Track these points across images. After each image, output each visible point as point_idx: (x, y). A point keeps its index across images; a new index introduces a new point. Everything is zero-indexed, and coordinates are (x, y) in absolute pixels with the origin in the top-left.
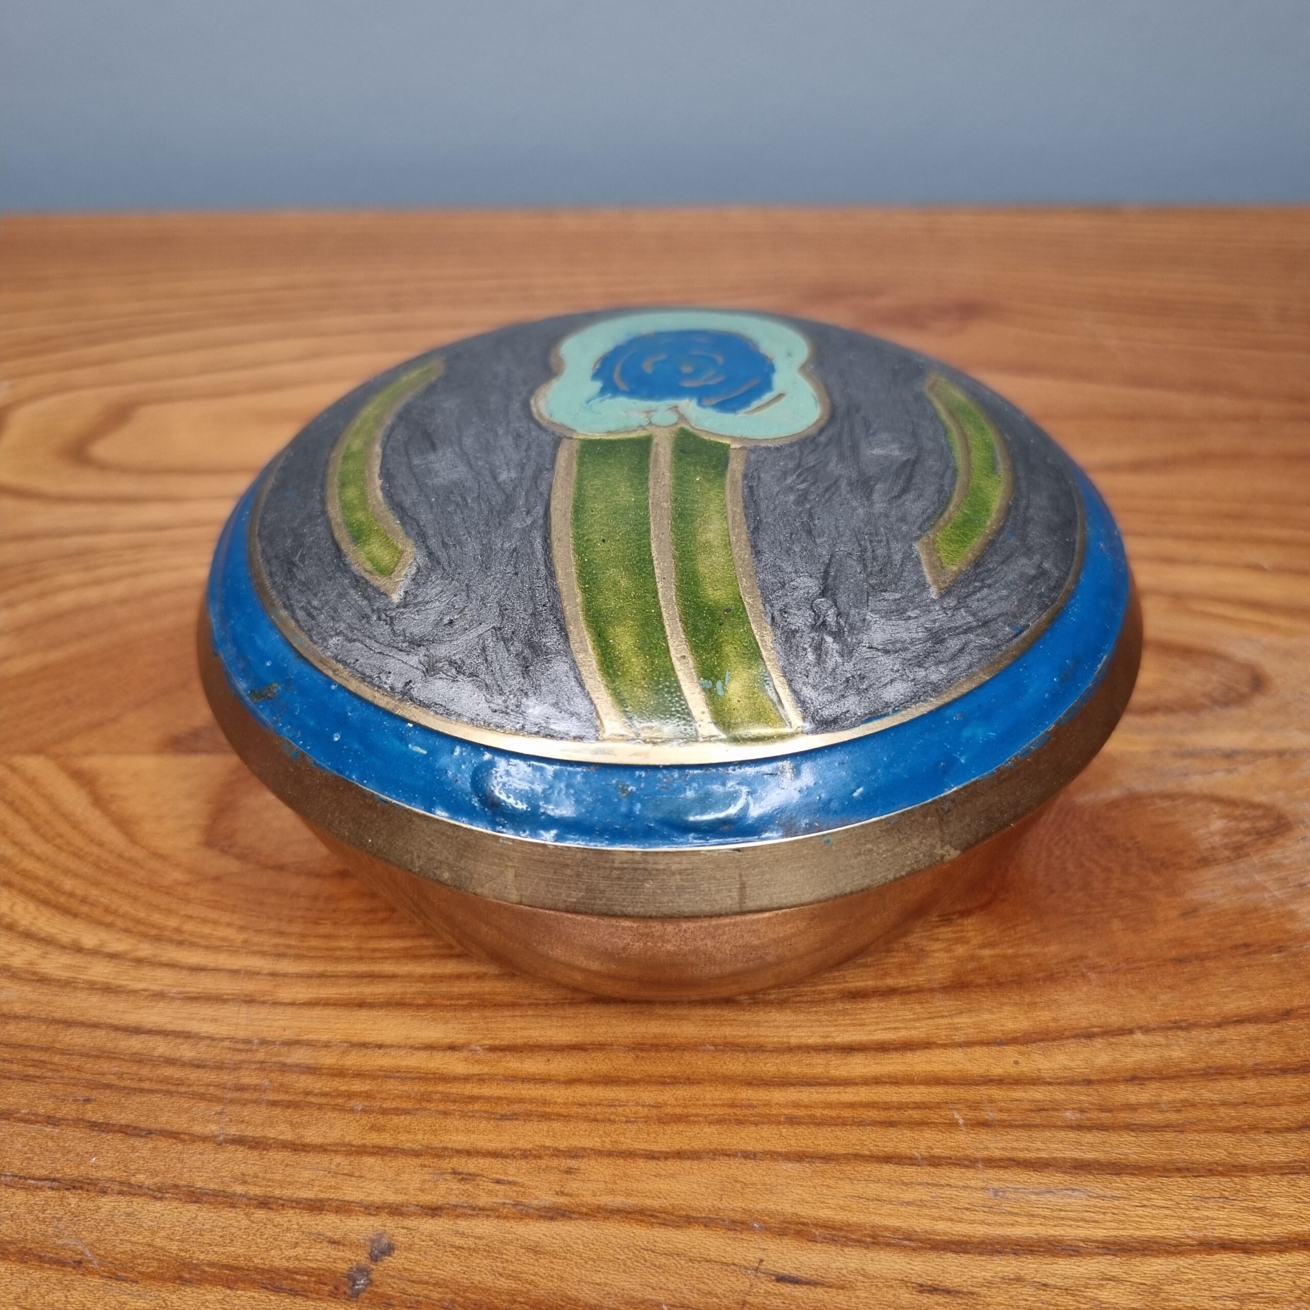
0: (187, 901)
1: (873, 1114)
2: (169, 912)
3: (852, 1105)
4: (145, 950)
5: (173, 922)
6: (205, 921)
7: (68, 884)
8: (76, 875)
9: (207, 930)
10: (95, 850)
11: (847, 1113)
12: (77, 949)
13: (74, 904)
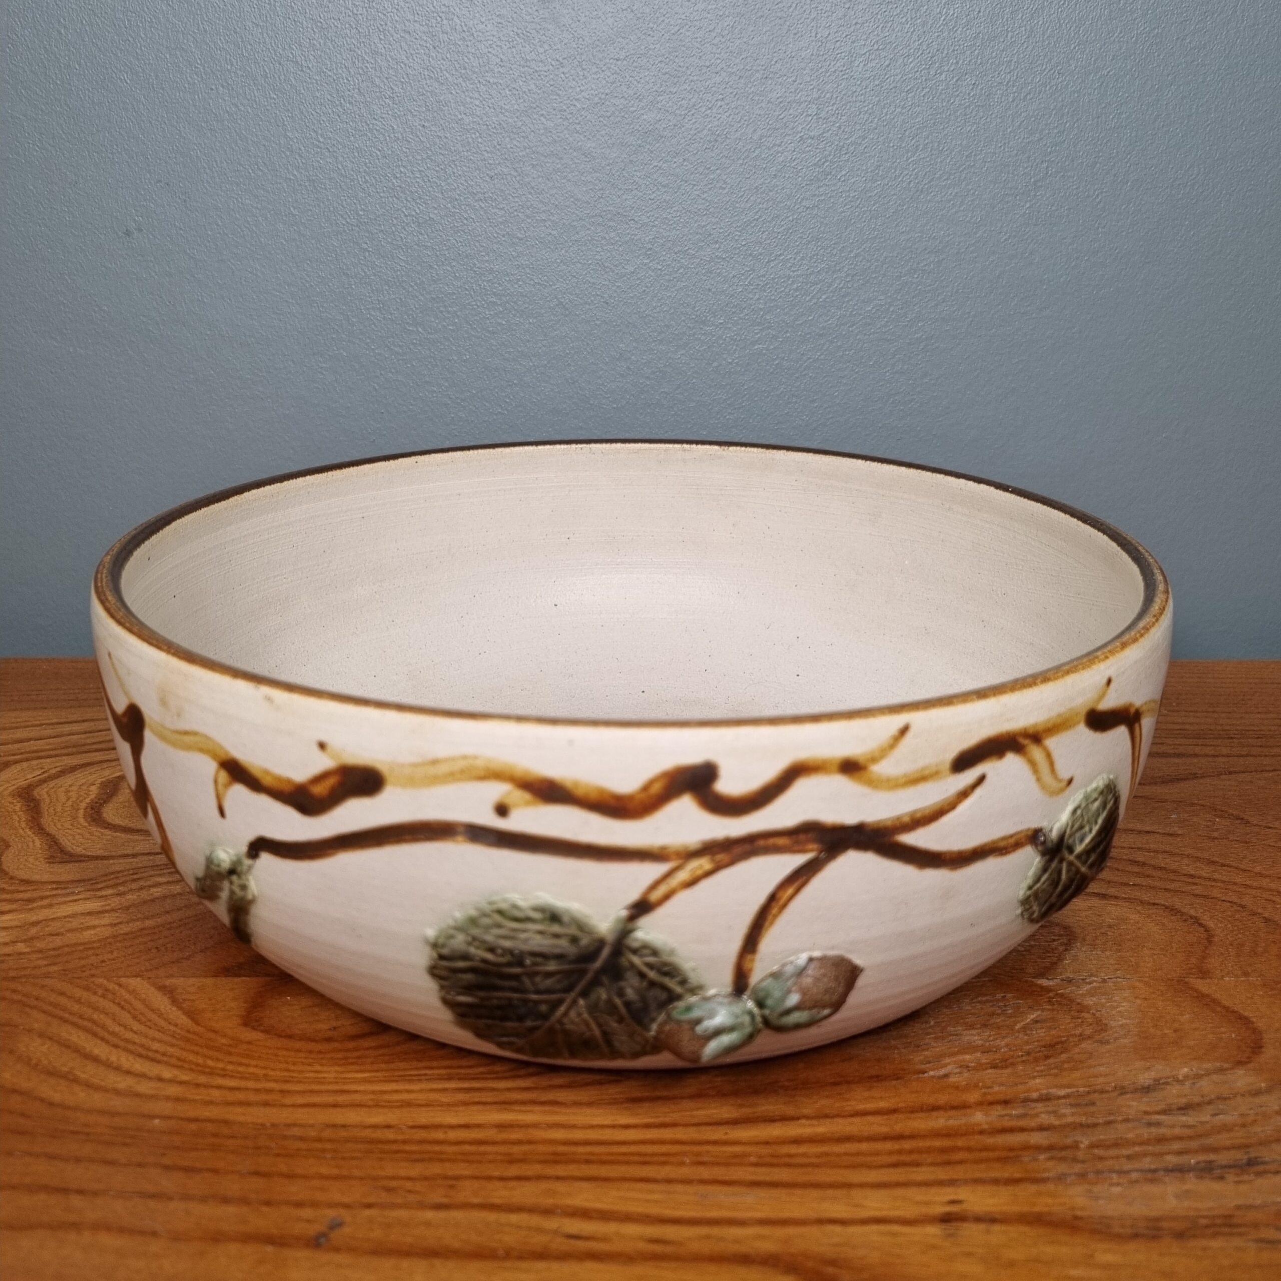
0: (230, 1054)
1: (636, 1158)
2: (218, 1060)
3: (625, 1154)
4: (202, 1079)
5: (220, 1065)
6: (240, 1064)
7: (156, 1046)
8: (160, 1041)
9: (241, 1069)
10: (172, 1028)
11: (621, 1158)
12: (160, 1079)
13: (159, 1057)
